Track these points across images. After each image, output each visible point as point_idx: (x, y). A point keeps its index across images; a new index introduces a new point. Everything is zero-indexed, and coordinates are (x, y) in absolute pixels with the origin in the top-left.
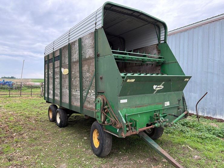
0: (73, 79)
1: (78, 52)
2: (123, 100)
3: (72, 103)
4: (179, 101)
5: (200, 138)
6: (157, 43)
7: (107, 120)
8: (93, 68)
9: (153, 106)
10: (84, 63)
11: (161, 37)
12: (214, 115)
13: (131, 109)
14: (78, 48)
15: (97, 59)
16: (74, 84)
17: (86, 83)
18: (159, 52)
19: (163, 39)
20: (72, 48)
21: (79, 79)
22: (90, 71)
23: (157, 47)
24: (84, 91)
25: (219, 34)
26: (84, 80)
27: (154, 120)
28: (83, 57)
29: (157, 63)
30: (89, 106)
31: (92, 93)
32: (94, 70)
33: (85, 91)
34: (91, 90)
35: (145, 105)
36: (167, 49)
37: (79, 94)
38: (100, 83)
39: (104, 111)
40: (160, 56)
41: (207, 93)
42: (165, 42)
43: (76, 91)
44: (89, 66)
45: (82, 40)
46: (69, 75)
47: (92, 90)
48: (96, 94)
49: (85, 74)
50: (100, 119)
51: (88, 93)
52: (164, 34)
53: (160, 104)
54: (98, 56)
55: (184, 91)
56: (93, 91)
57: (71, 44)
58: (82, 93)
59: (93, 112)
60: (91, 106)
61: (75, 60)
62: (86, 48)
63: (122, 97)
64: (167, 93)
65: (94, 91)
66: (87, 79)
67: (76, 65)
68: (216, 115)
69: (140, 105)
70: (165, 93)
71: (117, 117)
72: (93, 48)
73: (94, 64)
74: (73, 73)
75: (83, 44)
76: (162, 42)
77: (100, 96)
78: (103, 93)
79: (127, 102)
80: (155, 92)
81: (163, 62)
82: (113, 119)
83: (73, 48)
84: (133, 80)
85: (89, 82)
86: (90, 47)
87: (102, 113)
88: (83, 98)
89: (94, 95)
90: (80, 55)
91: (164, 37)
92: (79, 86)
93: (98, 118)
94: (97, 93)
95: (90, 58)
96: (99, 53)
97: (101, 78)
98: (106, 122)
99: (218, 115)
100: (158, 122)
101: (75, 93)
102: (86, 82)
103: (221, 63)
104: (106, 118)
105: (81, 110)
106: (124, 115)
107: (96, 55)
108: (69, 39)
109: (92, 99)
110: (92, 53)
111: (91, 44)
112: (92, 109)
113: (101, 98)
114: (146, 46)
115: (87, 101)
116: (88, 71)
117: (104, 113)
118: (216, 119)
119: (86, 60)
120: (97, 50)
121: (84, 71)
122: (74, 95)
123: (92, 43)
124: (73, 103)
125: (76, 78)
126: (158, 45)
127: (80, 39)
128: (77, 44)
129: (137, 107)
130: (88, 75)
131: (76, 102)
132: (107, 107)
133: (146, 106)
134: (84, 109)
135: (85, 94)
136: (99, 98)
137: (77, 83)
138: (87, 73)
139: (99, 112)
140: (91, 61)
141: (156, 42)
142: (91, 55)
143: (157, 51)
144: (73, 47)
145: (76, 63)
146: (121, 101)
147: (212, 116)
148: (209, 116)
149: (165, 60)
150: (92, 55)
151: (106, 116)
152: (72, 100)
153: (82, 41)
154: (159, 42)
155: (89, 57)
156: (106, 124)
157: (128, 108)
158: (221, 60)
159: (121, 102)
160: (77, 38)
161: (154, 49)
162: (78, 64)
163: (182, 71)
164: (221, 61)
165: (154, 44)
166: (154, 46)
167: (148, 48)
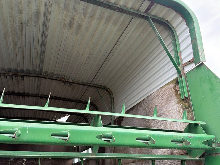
18: (187, 105)
19: (192, 57)
23: (176, 91)
36: (212, 90)
42: (200, 65)
52: (189, 41)
76: (188, 69)
91: (190, 49)
126: (176, 82)
143: (178, 102)
154: (179, 72)
161: (168, 100)
165: (168, 84)
166: (168, 88)
167: (154, 98)
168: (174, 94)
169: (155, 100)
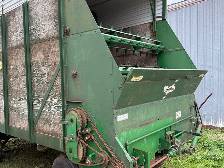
0: (11, 80)
1: (21, 28)
2: (122, 115)
3: (10, 124)
4: (191, 108)
5: (213, 159)
6: (151, 21)
7: (90, 156)
8: (55, 57)
9: (162, 121)
10: (34, 48)
11: (157, 12)
12: (215, 123)
13: (134, 131)
14: (21, 22)
15: (65, 40)
16: (14, 87)
17: (40, 86)
18: (154, 34)
19: (161, 15)
20: (9, 23)
21: (24, 78)
22: (48, 62)
23: (150, 28)
24: (36, 101)
25: (218, 15)
26: (36, 80)
27: (166, 144)
28: (33, 37)
29: (152, 52)
30: (47, 128)
31: (55, 104)
32: (59, 60)
33: (39, 101)
34: (51, 99)
35: (153, 120)
37: (26, 106)
38: (72, 84)
39: (84, 139)
40: (157, 41)
41: (212, 94)
42: (164, 20)
43: (20, 100)
44: (46, 54)
45: (31, 6)
46: (3, 72)
47: (53, 99)
48: (63, 106)
49: (37, 68)
50: (76, 155)
51: (45, 104)
52: (161, 7)
53: (171, 116)
54: (67, 33)
55: (195, 93)
56: (56, 101)
57: (8, 15)
58: (33, 105)
59: (57, 140)
60: (52, 128)
61: (15, 44)
62: (39, 19)
63: (120, 110)
64: (177, 97)
65: (59, 101)
66: (43, 79)
67: (17, 54)
68: (218, 122)
69: (146, 122)
70: (175, 98)
71: (112, 150)
72: (54, 19)
73: (57, 49)
74: (12, 67)
75: (32, 13)
76: (158, 19)
77: (74, 111)
78: (80, 103)
79: (127, 118)
80: (165, 97)
81: (161, 49)
82: (104, 155)
83: (11, 23)
84: (140, 78)
85: (48, 83)
86: (49, 17)
87: (79, 143)
88: (35, 113)
89: (58, 107)
90: (27, 34)
91: (161, 11)
92: (26, 91)
93: (71, 152)
94: (66, 104)
95: (48, 39)
96: (68, 28)
97: (75, 76)
98: (88, 161)
99: (221, 122)
100: (173, 147)
101: (16, 105)
102: (41, 84)
103: (222, 54)
104: (87, 152)
105: (30, 136)
106: (124, 143)
107: (63, 32)
108: (2, 6)
109: (55, 115)
110: (52, 28)
111: (50, 11)
112: (54, 134)
113: (76, 114)
114: (133, 25)
115: (44, 119)
116: (45, 63)
117: (84, 142)
118: (218, 128)
119: (40, 42)
120: (64, 23)
121: (34, 64)
122: (15, 108)
123: (52, 11)
124: (13, 122)
125: (18, 76)
126: (152, 23)
127: (26, 5)
128: (20, 15)
129: (142, 125)
130: (44, 70)
131: (19, 122)
132: (90, 131)
133: (154, 122)
134: (37, 135)
135: (37, 106)
136: (73, 115)
137: (21, 86)
138: (42, 67)
139: (72, 141)
140: (51, 44)
141: (149, 20)
142: (50, 33)
143: (151, 33)
144: (11, 20)
145: (18, 50)
146: (118, 117)
147: (213, 124)
148: (209, 125)
149: (164, 47)
150: (53, 32)
151: (87, 147)
152: (10, 118)
153: (29, 7)
154: (154, 20)
155: (47, 36)
156: (90, 165)
157: (129, 130)
158: (222, 49)
159: (118, 120)
160: (20, 4)
161: (146, 30)
162: (22, 52)
163: (192, 64)
164: (222, 51)
165: (146, 23)
166: (146, 25)
167: (137, 28)
168: (149, 29)
169: (137, 29)
